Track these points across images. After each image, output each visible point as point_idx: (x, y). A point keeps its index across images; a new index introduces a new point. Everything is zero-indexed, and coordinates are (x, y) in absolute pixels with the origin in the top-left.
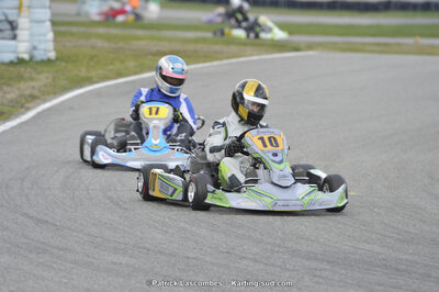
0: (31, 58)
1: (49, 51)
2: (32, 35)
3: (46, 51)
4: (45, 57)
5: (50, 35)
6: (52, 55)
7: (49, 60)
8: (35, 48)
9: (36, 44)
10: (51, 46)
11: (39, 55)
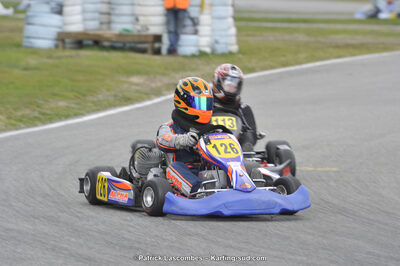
0: (213, 52)
1: (232, 45)
2: (213, 30)
3: (227, 44)
4: (226, 51)
5: (233, 31)
6: (234, 48)
7: (231, 53)
8: (217, 42)
9: (217, 38)
10: (233, 40)
11: (220, 49)
